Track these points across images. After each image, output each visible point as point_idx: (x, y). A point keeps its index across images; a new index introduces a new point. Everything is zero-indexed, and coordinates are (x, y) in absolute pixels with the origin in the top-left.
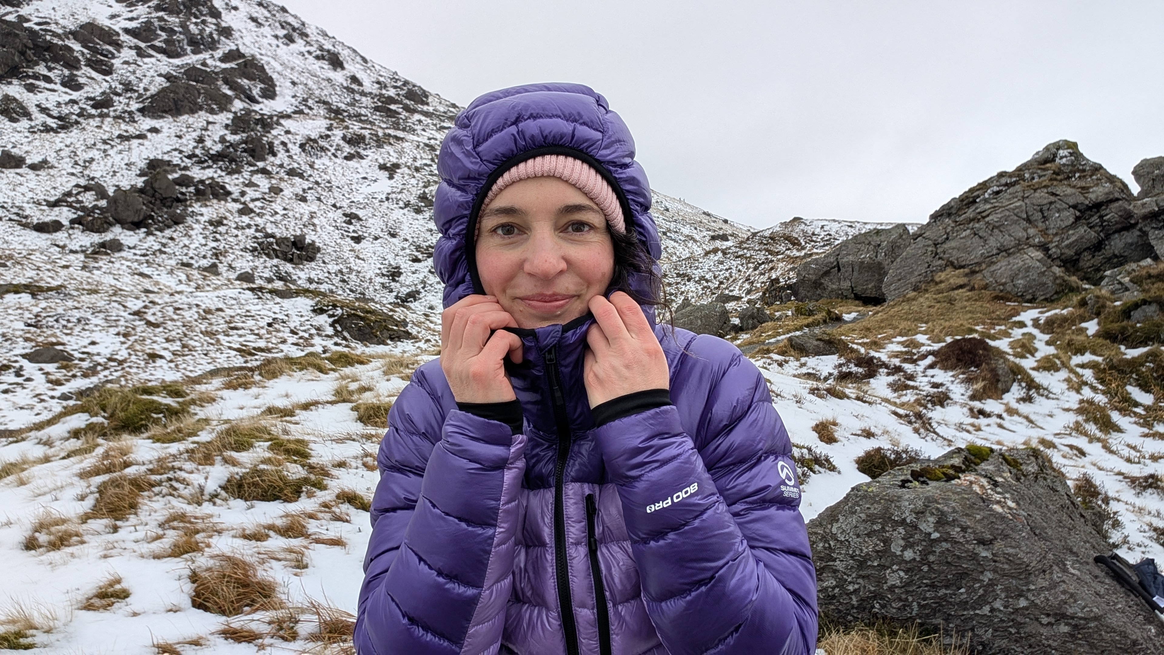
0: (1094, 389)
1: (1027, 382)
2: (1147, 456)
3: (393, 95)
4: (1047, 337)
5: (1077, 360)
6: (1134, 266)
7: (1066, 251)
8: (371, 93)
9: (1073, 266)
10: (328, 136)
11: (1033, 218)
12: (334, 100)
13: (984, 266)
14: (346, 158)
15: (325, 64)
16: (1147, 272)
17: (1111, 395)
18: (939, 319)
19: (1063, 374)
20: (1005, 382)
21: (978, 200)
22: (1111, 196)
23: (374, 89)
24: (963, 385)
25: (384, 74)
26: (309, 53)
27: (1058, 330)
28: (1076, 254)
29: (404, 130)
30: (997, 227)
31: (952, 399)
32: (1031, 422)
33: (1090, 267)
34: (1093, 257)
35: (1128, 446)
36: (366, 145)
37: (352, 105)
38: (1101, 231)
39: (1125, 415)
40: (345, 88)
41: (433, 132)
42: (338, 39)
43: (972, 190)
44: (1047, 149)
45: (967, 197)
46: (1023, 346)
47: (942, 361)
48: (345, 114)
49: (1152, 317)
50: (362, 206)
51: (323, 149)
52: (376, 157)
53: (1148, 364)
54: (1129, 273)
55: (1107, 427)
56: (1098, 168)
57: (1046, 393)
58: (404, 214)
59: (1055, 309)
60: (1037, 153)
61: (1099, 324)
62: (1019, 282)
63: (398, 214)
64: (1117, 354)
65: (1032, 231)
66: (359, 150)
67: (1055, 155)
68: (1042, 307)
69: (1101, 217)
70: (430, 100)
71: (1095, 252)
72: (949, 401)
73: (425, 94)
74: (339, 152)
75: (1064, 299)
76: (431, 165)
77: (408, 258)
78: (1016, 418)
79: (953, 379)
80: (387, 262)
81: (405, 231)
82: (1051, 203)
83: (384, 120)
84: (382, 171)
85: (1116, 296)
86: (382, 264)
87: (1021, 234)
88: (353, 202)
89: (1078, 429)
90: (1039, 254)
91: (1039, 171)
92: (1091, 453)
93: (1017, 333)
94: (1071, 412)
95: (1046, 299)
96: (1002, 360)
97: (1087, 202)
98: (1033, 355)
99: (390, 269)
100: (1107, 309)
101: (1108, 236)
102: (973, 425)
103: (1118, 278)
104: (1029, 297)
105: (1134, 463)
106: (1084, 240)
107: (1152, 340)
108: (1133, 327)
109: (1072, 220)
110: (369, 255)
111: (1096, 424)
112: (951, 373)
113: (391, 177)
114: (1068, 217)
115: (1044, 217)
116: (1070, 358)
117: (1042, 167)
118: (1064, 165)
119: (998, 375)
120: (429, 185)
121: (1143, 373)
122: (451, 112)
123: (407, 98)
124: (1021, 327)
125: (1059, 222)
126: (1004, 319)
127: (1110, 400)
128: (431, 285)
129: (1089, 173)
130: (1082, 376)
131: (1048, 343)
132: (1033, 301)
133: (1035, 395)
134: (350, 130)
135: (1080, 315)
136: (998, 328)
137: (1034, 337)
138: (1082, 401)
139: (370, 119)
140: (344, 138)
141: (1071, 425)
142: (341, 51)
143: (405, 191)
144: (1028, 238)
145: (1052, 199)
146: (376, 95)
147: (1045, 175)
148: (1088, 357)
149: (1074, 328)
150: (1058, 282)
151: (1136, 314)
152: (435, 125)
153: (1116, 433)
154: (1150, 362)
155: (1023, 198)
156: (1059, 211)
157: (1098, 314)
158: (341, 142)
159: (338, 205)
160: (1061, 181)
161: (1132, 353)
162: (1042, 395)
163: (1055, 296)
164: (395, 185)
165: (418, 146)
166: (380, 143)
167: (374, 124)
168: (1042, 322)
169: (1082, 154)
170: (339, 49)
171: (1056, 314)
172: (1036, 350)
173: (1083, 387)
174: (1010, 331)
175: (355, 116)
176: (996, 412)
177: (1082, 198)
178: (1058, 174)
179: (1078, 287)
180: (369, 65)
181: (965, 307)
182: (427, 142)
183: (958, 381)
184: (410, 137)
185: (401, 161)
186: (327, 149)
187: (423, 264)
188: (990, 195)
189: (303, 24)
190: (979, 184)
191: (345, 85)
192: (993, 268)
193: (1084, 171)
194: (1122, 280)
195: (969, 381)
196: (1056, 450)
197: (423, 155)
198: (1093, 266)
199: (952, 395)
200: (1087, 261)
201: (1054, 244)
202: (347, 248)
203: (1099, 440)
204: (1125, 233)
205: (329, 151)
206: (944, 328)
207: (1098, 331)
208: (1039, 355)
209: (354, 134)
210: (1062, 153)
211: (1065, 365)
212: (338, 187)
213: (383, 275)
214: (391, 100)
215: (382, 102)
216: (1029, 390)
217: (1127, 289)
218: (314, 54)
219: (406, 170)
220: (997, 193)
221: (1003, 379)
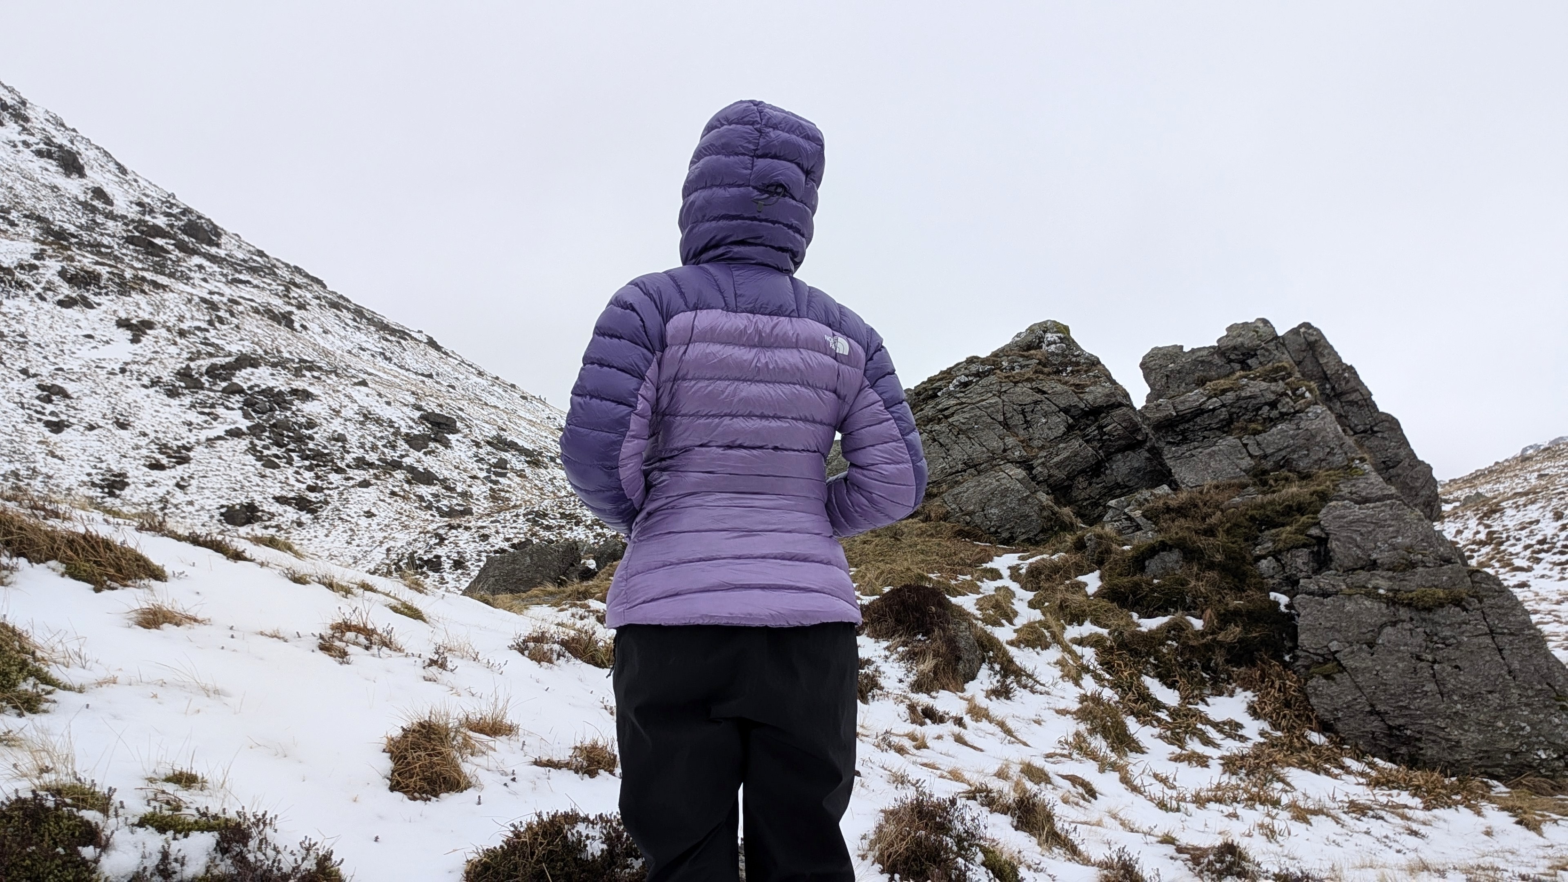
0: (1098, 678)
1: (1002, 664)
2: (1189, 797)
3: (163, 226)
4: (1030, 595)
5: (1073, 632)
6: (1146, 494)
7: (1056, 472)
8: (124, 217)
9: (1064, 496)
10: (34, 267)
11: (1011, 422)
12: (58, 217)
13: (945, 487)
14: (60, 303)
15: (52, 165)
16: (1165, 503)
17: (1123, 690)
18: (877, 561)
19: (1054, 653)
20: (969, 661)
21: (939, 394)
22: (1113, 400)
23: (133, 213)
24: (902, 664)
25: (154, 194)
26: (26, 144)
27: (1046, 585)
28: (1068, 478)
29: (171, 275)
30: (964, 432)
31: (881, 688)
32: (1008, 732)
33: (1086, 500)
34: (1090, 484)
35: (1156, 776)
36: (100, 288)
37: (88, 229)
38: (1100, 448)
39: (1144, 724)
40: (80, 203)
41: (219, 284)
42: (81, 133)
43: (931, 380)
44: (1031, 330)
45: (925, 389)
46: (997, 606)
47: (872, 621)
48: (74, 240)
49: (1173, 569)
50: (74, 378)
51: (20, 285)
52: (115, 307)
53: (1170, 642)
54: (1140, 505)
55: (1121, 743)
56: (1094, 363)
57: (1030, 682)
58: (148, 396)
59: (1042, 554)
60: (1018, 335)
61: (1101, 578)
62: (993, 511)
63: (137, 393)
64: (1128, 625)
65: (1010, 441)
66: (86, 294)
67: (1041, 339)
68: (1023, 551)
69: (1100, 428)
70: (223, 240)
71: (1092, 477)
72: (876, 691)
73: (217, 232)
74: (50, 293)
75: (1053, 540)
76: (207, 330)
77: (142, 462)
78: (984, 724)
79: (888, 653)
80: (104, 465)
81: (145, 420)
82: (1036, 403)
83: (140, 257)
84: (121, 330)
85: (1124, 537)
86: (95, 467)
87: (996, 444)
88: (61, 369)
89: (1080, 746)
90: (1019, 473)
91: (1021, 359)
92: (1102, 791)
93: (989, 587)
94: (1068, 716)
95: (1028, 540)
96: (965, 624)
97: (1082, 405)
98: (1011, 623)
99: (108, 476)
100: (1113, 555)
101: (1109, 456)
102: (912, 737)
103: (1126, 510)
104: (1005, 535)
105: (1172, 810)
106: (1078, 459)
107: (1175, 605)
108: (1150, 584)
109: (1062, 429)
110: (73, 452)
111: (1105, 738)
112: (885, 644)
113: (135, 340)
114: (1057, 425)
115: (1026, 422)
116: (1064, 628)
117: (1025, 353)
118: (1053, 354)
119: (957, 648)
120: (198, 358)
121: (1164, 655)
122: (254, 261)
123: (185, 232)
124: (994, 579)
125: (1046, 431)
126: (970, 566)
127: (1122, 698)
128: (176, 506)
129: (1084, 367)
130: (1082, 657)
131: (1032, 605)
132: (1009, 543)
133: (1014, 685)
134: (75, 264)
135: (1076, 564)
136: (960, 577)
137: (1013, 594)
138: (1083, 698)
139: (116, 253)
140: (62, 274)
141: (1070, 739)
142: (82, 151)
143: (155, 362)
144: (1005, 451)
145: (1038, 397)
146: (133, 221)
147: (1027, 365)
148: (1088, 629)
149: (1067, 582)
150: (1045, 514)
151: (1153, 565)
152: (225, 276)
153: (1133, 755)
154: (1173, 640)
155: (1000, 393)
156: (1046, 415)
157: (1100, 563)
158: (57, 280)
159: (32, 371)
160: (1049, 374)
161: (1149, 624)
162: (1025, 687)
163: (1041, 536)
164: (140, 351)
165: (190, 301)
166: (124, 288)
167: (122, 261)
168: (1023, 571)
169: (1074, 341)
170: (80, 147)
171: (1043, 559)
172: (1016, 614)
173: (1084, 676)
174: (979, 583)
175: (91, 245)
176: (953, 714)
177: (1076, 399)
178: (1045, 366)
179: (1072, 524)
180: (128, 178)
181: (916, 545)
182: (208, 297)
183: (895, 656)
184: (181, 286)
185: (157, 318)
186: (29, 286)
187: (167, 473)
188: (957, 386)
189: (24, 103)
190: (942, 373)
191: (82, 198)
192: (956, 490)
193: (1077, 364)
194: (1132, 514)
195: (912, 657)
196: (1049, 786)
197: (195, 314)
198: (1090, 497)
199: (882, 681)
200: (1083, 489)
201: (1040, 461)
202: (34, 438)
203: (1114, 767)
204: (1131, 454)
205: (33, 289)
206: (882, 572)
207: (1101, 589)
208: (1019, 622)
209: (82, 269)
210: (1050, 337)
211: (1057, 639)
212: (39, 345)
213: (94, 484)
214: (158, 231)
215: (142, 232)
216: (1005, 676)
217: (1138, 528)
218: (34, 148)
219: (164, 333)
220: (966, 385)
221: (966, 657)
